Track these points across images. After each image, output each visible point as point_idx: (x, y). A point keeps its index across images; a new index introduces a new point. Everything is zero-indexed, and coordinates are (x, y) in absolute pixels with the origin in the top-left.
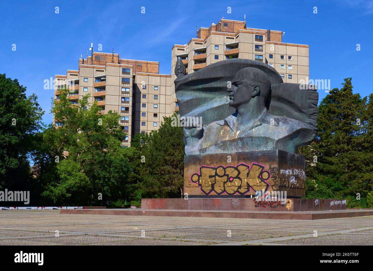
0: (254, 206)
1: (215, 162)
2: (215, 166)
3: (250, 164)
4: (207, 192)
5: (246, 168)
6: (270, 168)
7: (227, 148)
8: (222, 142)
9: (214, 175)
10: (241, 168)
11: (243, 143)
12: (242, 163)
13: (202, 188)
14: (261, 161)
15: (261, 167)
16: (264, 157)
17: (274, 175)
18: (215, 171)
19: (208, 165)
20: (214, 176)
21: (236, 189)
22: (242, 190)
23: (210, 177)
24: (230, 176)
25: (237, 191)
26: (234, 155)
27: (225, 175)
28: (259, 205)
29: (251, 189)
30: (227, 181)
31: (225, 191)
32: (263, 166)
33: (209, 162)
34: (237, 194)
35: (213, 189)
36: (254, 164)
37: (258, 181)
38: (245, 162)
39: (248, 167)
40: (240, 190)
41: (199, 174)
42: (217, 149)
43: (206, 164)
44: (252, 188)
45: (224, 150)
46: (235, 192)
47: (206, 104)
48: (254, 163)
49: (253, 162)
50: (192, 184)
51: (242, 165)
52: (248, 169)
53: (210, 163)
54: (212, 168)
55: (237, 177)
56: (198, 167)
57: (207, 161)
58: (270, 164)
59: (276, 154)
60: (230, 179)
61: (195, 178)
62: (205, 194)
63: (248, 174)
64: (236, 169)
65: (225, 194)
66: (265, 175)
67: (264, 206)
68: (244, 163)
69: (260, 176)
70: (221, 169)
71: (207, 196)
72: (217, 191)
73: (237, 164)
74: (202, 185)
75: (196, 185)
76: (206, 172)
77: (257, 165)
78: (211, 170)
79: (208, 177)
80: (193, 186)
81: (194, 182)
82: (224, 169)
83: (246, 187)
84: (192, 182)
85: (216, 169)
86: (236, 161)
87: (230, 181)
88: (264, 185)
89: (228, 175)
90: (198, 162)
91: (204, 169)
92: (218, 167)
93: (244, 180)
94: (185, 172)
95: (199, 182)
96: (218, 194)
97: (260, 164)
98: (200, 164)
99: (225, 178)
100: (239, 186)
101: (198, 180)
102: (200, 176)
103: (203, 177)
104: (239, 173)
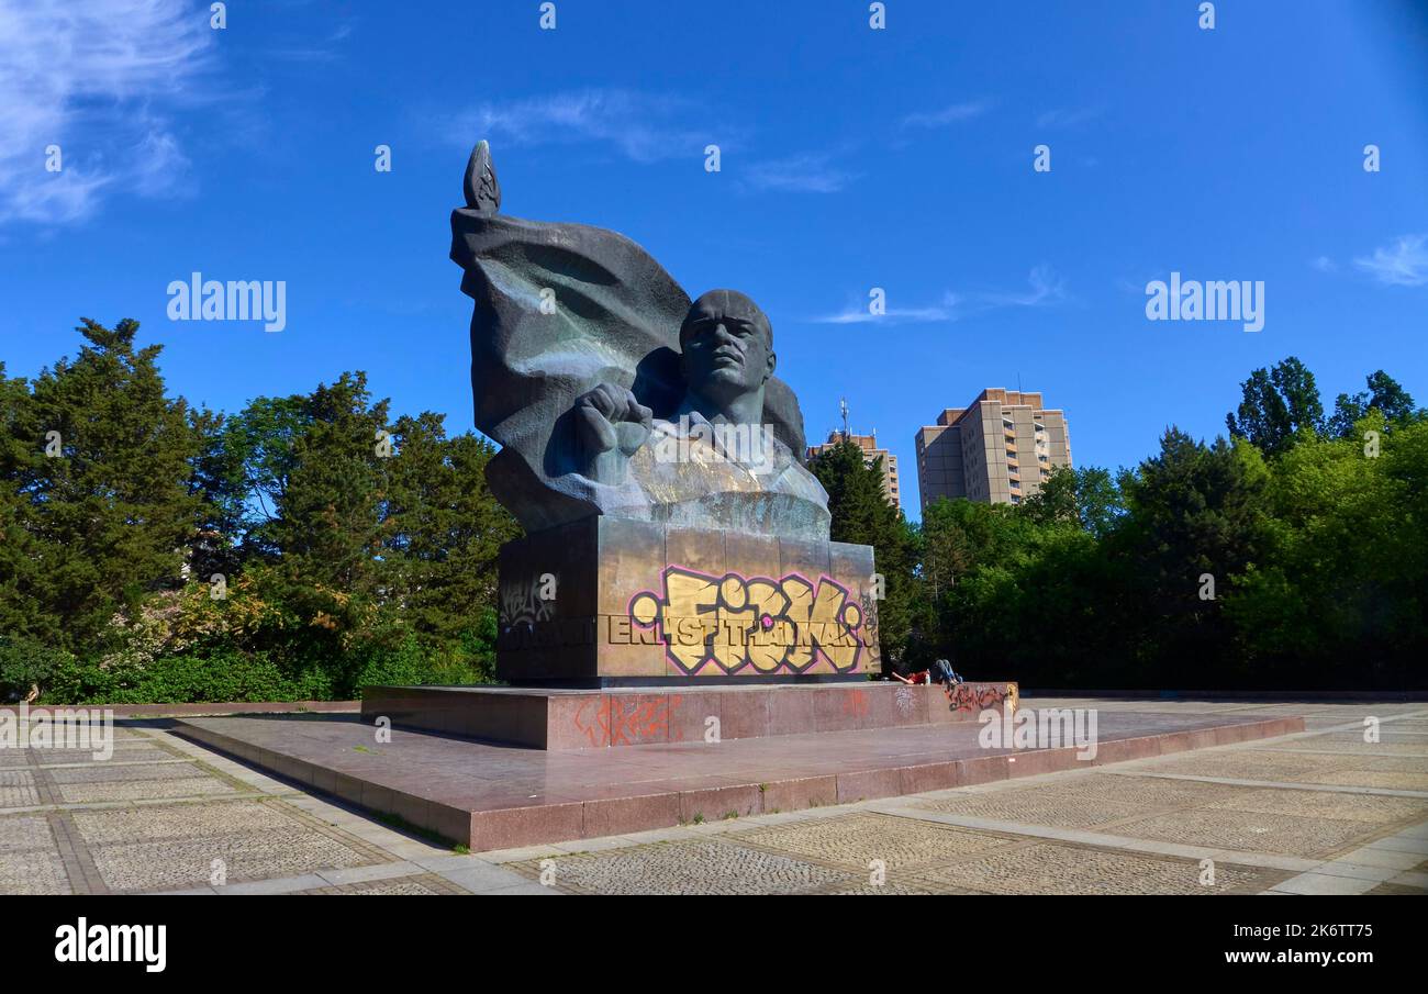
0: (948, 706)
1: (715, 557)
2: (714, 572)
3: (813, 578)
4: (691, 663)
5: (804, 588)
6: (861, 595)
7: (730, 517)
8: (723, 494)
9: (714, 603)
10: (788, 586)
11: (769, 510)
12: (793, 573)
13: (673, 648)
14: (840, 574)
15: (841, 590)
16: (846, 562)
17: (871, 617)
18: (715, 589)
19: (692, 564)
20: (714, 608)
21: (779, 654)
22: (799, 659)
23: (702, 609)
24: (761, 612)
25: (785, 662)
26: (771, 545)
27: (747, 606)
29: (819, 655)
30: (755, 628)
31: (747, 660)
32: (846, 587)
33: (694, 558)
34: (784, 671)
35: (709, 655)
36: (823, 580)
37: (832, 629)
38: (802, 570)
39: (811, 586)
40: (791, 659)
41: (661, 597)
42: (704, 516)
43: (684, 560)
44: (823, 652)
45: (721, 520)
46: (779, 665)
48: (824, 575)
49: (822, 572)
50: (637, 631)
51: (794, 577)
52: (810, 593)
53: (700, 560)
54: (704, 578)
55: (783, 617)
56: (656, 570)
57: (687, 551)
59: (870, 558)
60: (763, 623)
61: (645, 610)
62: (684, 672)
63: (811, 608)
64: (779, 589)
65: (748, 671)
66: (852, 616)
67: (967, 707)
68: (798, 575)
69: (840, 619)
70: (734, 583)
71: (691, 678)
72: (725, 661)
73: (779, 574)
74: (674, 640)
75: (649, 637)
76: (687, 592)
77: (831, 583)
78: (703, 583)
79: (693, 609)
80: (636, 638)
81: (644, 625)
82: (745, 585)
83: (808, 650)
84: (633, 624)
85: (718, 582)
86: (776, 566)
87: (766, 629)
88: (851, 644)
89: (755, 608)
90: (656, 552)
91: (676, 579)
92: (727, 577)
93: (802, 628)
94: (604, 584)
95: (662, 628)
96: (728, 670)
97: (839, 581)
98: (662, 559)
99: (749, 616)
100: (791, 643)
101: (658, 620)
102: (663, 602)
103: (676, 608)
104: (789, 603)
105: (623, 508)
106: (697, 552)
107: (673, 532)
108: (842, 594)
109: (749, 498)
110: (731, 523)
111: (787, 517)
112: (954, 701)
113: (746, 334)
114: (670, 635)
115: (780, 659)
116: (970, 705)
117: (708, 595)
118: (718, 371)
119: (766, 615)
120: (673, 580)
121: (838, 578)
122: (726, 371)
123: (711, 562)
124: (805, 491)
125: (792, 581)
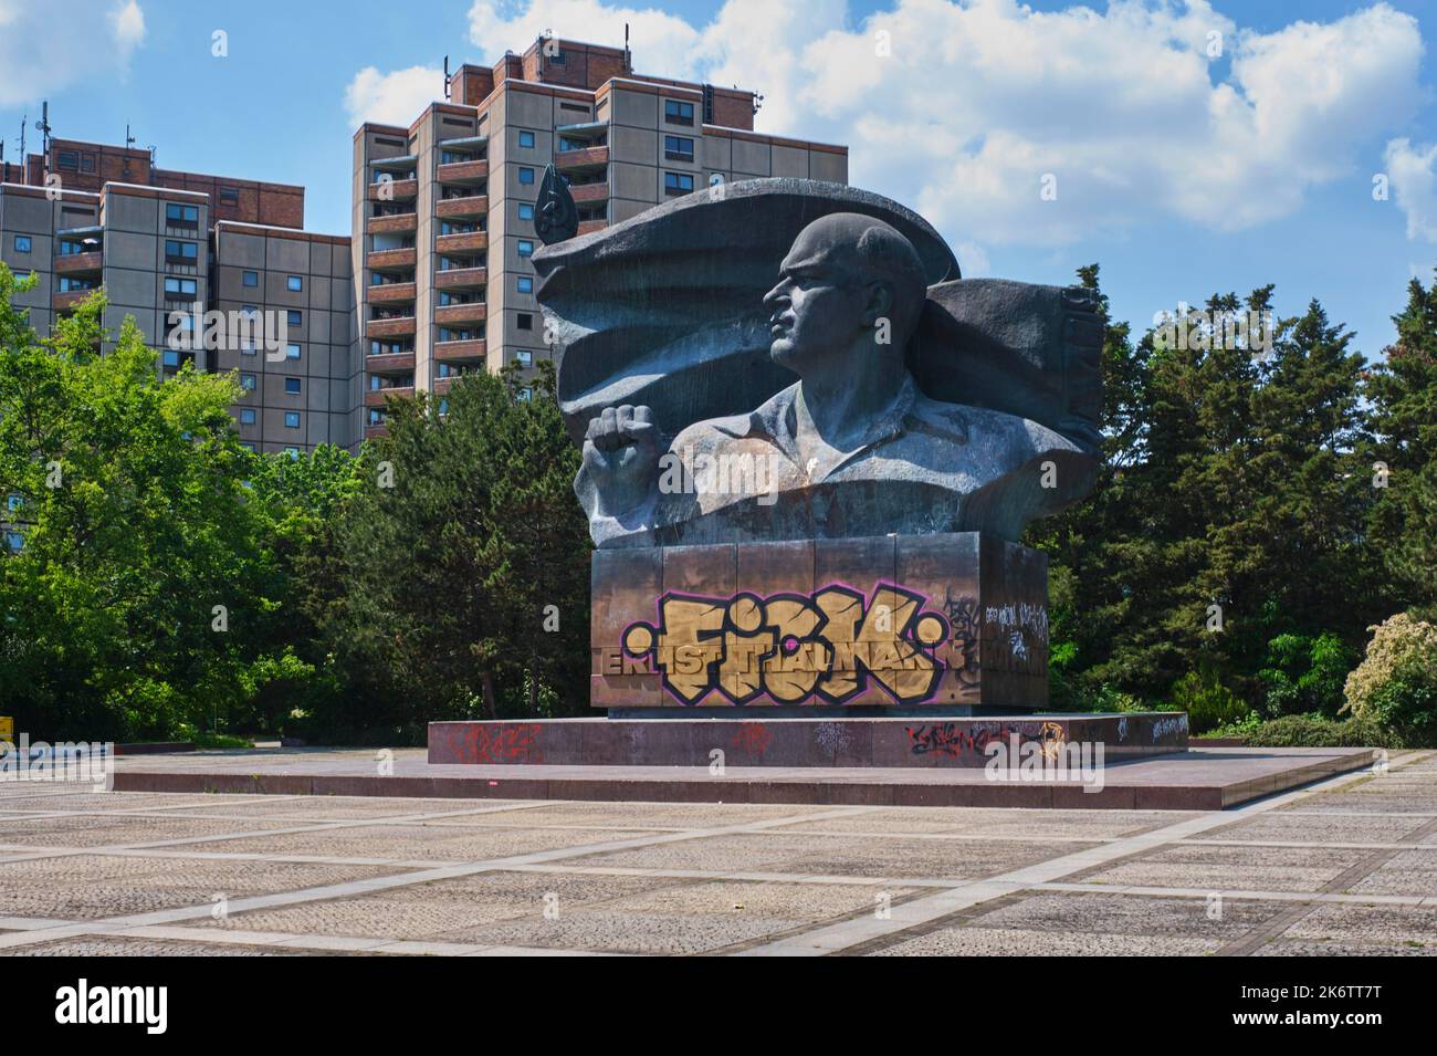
0: (910, 749)
1: (723, 577)
2: (720, 594)
3: (865, 586)
4: (691, 693)
5: (849, 600)
6: (949, 602)
8: (748, 500)
9: (720, 627)
10: (824, 602)
11: (834, 505)
12: (833, 583)
13: (670, 678)
14: (913, 576)
15: (912, 597)
16: (924, 560)
17: (967, 629)
18: (721, 612)
19: (693, 588)
20: (721, 633)
21: (809, 681)
22: (836, 688)
23: (704, 635)
24: (784, 633)
25: (816, 690)
26: (801, 552)
27: (763, 628)
28: (931, 746)
29: (870, 682)
30: (774, 652)
31: (763, 688)
32: (923, 592)
33: (695, 580)
34: (815, 700)
35: (714, 684)
36: (881, 587)
37: (890, 649)
38: (847, 577)
39: (861, 599)
40: (825, 687)
41: (656, 626)
42: (729, 530)
43: (684, 584)
44: (877, 679)
45: (754, 531)
46: (807, 695)
47: (664, 352)
48: (883, 581)
49: (879, 577)
50: (629, 663)
51: (835, 589)
52: (860, 605)
53: (703, 583)
54: (708, 602)
55: (815, 637)
56: (652, 598)
57: (688, 575)
58: (949, 589)
59: (973, 548)
60: (785, 646)
61: (639, 640)
62: (683, 701)
63: (859, 625)
64: (811, 604)
65: (765, 700)
66: (930, 630)
67: (948, 750)
68: (840, 584)
69: (909, 634)
70: (747, 603)
71: (691, 707)
72: (732, 689)
73: (811, 586)
74: (669, 669)
75: (641, 669)
76: (686, 617)
77: (895, 590)
78: (706, 607)
79: (694, 636)
80: (627, 669)
81: (634, 655)
82: (762, 605)
83: (852, 676)
84: (625, 656)
85: (727, 606)
86: (808, 578)
87: (786, 653)
88: (924, 667)
89: (775, 630)
90: (652, 579)
91: (674, 606)
92: (737, 599)
93: (841, 648)
95: (655, 657)
96: (737, 701)
97: (908, 586)
98: (659, 586)
99: (767, 638)
100: (823, 667)
101: (654, 649)
102: (658, 631)
103: (674, 636)
104: (824, 620)
106: (699, 573)
107: (671, 556)
108: (915, 603)
109: (794, 496)
112: (921, 742)
114: (664, 665)
115: (808, 687)
116: (957, 748)
117: (713, 618)
119: (790, 637)
120: (670, 608)
121: (907, 582)
123: (716, 583)
125: (830, 593)
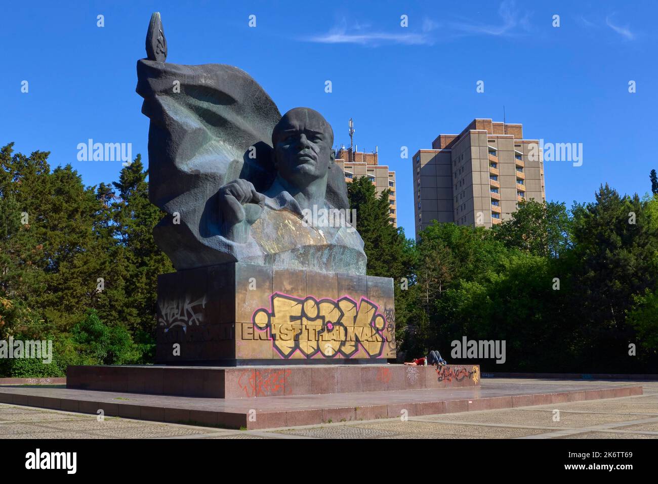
0: (437, 379)
1: (301, 287)
2: (300, 296)
3: (357, 299)
4: (287, 351)
5: (351, 305)
6: (385, 310)
7: (308, 261)
8: (304, 247)
9: (300, 315)
10: (343, 305)
11: (330, 256)
12: (345, 296)
13: (277, 343)
14: (373, 296)
15: (374, 306)
16: (377, 289)
17: (391, 323)
18: (300, 306)
19: (287, 291)
20: (300, 318)
21: (337, 345)
22: (348, 349)
23: (293, 318)
24: (327, 320)
25: (340, 351)
26: (333, 278)
27: (318, 317)
28: (443, 378)
29: (360, 347)
30: (323, 330)
31: (318, 350)
32: (376, 304)
33: (288, 287)
34: (339, 356)
35: (297, 347)
36: (363, 300)
37: (367, 331)
38: (350, 293)
39: (355, 304)
40: (343, 349)
41: (270, 312)
42: (293, 261)
43: (283, 289)
44: (362, 345)
45: (303, 263)
46: (336, 353)
48: (364, 298)
49: (362, 295)
50: (257, 332)
51: (346, 299)
52: (355, 308)
53: (292, 289)
54: (294, 300)
55: (339, 323)
56: (267, 295)
57: (285, 283)
58: (385, 303)
59: (391, 286)
60: (327, 327)
61: (261, 319)
62: (283, 356)
63: (355, 317)
64: (337, 306)
65: (319, 356)
66: (380, 323)
67: (448, 379)
68: (348, 297)
69: (372, 324)
70: (311, 303)
71: (287, 360)
72: (305, 350)
73: (337, 296)
74: (278, 337)
75: (263, 336)
76: (285, 308)
77: (367, 302)
78: (294, 303)
79: (288, 319)
80: (257, 337)
81: (261, 328)
82: (317, 304)
83: (353, 343)
84: (255, 328)
85: (302, 302)
86: (335, 292)
87: (329, 331)
88: (379, 340)
89: (323, 318)
90: (267, 284)
91: (278, 301)
92: (307, 299)
93: (350, 330)
94: (239, 304)
95: (271, 330)
96: (307, 356)
97: (372, 300)
98: (271, 289)
99: (319, 322)
100: (344, 340)
101: (269, 325)
102: (271, 315)
103: (278, 318)
104: (342, 315)
105: (249, 257)
106: (290, 283)
107: (277, 272)
108: (374, 309)
109: (319, 248)
110: (308, 264)
111: (341, 260)
112: (441, 376)
113: (319, 140)
114: (275, 334)
115: (337, 349)
116: (450, 378)
117: (296, 310)
118: (302, 165)
119: (329, 322)
120: (277, 301)
121: (372, 298)
122: (307, 166)
123: (298, 290)
124: (352, 242)
125: (344, 301)
